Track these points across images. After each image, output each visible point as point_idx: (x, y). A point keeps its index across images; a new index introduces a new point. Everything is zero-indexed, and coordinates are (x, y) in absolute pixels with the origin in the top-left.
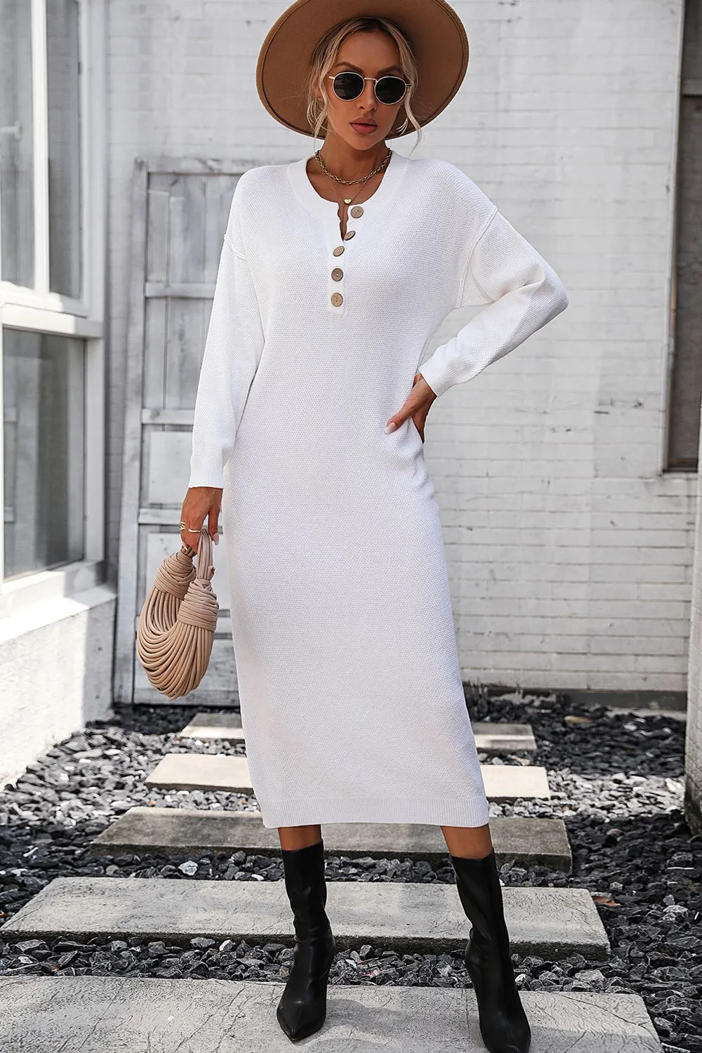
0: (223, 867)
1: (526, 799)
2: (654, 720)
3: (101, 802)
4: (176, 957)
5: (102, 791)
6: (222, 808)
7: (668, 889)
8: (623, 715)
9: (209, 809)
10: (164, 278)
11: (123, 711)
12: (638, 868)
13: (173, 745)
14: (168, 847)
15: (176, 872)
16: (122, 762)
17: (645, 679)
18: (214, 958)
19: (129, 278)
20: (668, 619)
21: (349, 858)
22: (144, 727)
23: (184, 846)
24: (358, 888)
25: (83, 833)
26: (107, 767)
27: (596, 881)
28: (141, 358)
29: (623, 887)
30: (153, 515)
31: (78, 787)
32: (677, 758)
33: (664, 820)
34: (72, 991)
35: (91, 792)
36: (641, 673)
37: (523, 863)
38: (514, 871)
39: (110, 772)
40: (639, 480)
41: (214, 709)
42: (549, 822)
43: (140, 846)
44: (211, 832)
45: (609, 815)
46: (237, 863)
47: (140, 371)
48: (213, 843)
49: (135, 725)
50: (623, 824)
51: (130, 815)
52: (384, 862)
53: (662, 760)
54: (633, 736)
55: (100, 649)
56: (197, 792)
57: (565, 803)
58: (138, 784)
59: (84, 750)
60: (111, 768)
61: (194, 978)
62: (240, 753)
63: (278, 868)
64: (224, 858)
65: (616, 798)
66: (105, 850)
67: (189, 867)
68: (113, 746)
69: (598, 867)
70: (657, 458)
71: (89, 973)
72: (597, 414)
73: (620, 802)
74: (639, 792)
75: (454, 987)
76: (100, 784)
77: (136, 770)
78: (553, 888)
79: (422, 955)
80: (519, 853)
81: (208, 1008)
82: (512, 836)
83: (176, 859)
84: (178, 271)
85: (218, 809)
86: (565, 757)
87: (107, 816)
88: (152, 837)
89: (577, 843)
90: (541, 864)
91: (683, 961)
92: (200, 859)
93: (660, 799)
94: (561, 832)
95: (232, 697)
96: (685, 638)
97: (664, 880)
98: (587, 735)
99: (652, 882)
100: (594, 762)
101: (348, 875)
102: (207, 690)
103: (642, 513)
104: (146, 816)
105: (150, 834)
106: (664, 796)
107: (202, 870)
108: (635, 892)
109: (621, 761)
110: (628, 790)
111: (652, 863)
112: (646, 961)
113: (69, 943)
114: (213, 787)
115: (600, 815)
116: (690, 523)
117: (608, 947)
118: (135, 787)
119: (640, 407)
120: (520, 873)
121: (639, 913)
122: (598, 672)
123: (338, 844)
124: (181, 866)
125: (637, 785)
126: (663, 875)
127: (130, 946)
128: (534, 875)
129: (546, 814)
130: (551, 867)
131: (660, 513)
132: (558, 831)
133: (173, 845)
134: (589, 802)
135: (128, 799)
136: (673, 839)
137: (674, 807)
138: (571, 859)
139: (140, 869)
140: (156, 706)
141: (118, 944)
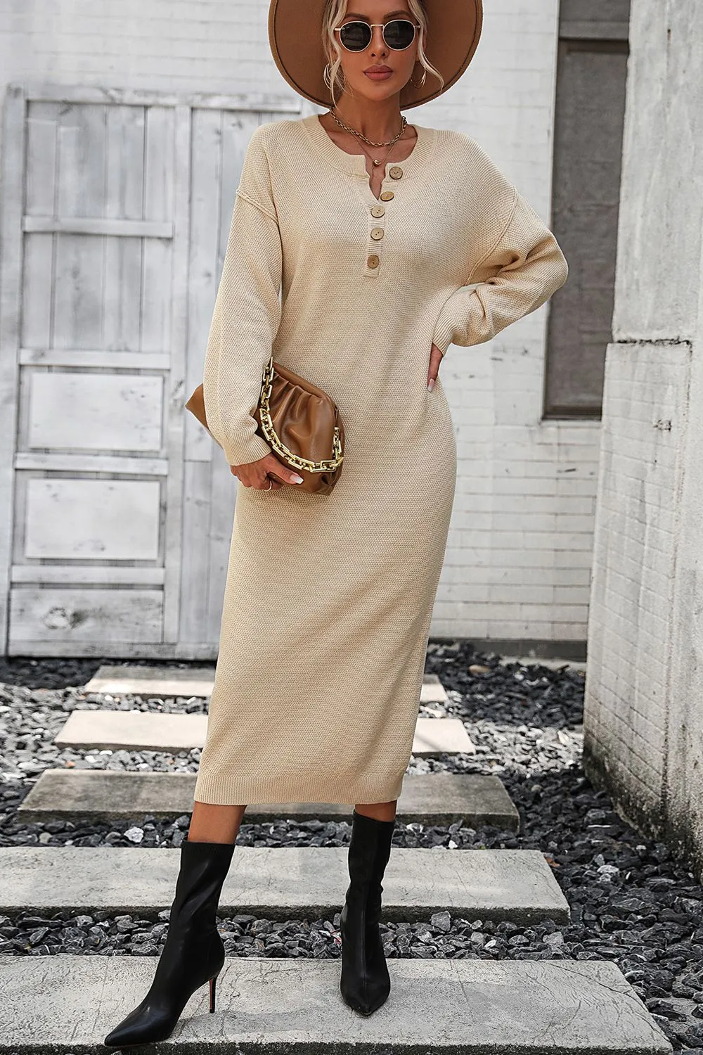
0: (168, 832)
1: (451, 754)
2: (535, 670)
3: (9, 764)
4: (147, 932)
6: (151, 769)
8: (512, 665)
9: (138, 770)
12: (565, 827)
13: (78, 701)
14: (109, 813)
15: (121, 839)
17: (526, 628)
20: (543, 568)
21: (295, 820)
23: (126, 811)
24: (316, 854)
25: (3, 798)
29: (558, 846)
32: (559, 709)
33: (568, 775)
34: (61, 971)
36: (523, 621)
37: (470, 823)
38: (463, 831)
40: (525, 428)
41: (117, 661)
42: (485, 779)
43: (72, 812)
44: (149, 796)
45: (529, 770)
46: (182, 828)
48: (155, 808)
50: (540, 780)
51: (48, 778)
52: (331, 824)
53: (548, 711)
54: (522, 686)
56: (123, 752)
57: (491, 757)
58: (42, 744)
62: (154, 708)
64: (167, 824)
65: (528, 751)
66: (34, 817)
67: (135, 833)
69: (535, 826)
71: (63, 950)
73: (533, 757)
74: (543, 746)
75: (435, 957)
78: (506, 850)
79: (395, 923)
80: (466, 813)
82: (453, 795)
83: (120, 825)
85: (147, 770)
87: (19, 779)
88: (86, 802)
89: (516, 800)
90: (488, 824)
91: (631, 923)
92: (144, 825)
93: (560, 753)
94: (501, 789)
95: (137, 648)
96: (555, 586)
97: (587, 838)
98: (489, 684)
99: (576, 840)
100: (501, 714)
101: (297, 839)
102: (110, 642)
103: (526, 461)
104: (67, 778)
105: (83, 798)
106: (560, 750)
107: (148, 837)
108: (566, 851)
109: (520, 712)
110: (534, 743)
111: (572, 820)
112: (600, 924)
113: (34, 919)
114: (138, 746)
115: (521, 770)
116: (559, 471)
117: (569, 911)
118: (40, 747)
119: (526, 355)
120: (471, 834)
121: (577, 874)
122: (495, 621)
123: (283, 806)
124: (127, 832)
125: (538, 738)
126: (583, 834)
127: (96, 921)
128: (484, 836)
129: (476, 770)
130: (499, 826)
131: (538, 461)
132: (498, 789)
133: (115, 811)
134: (509, 756)
135: (35, 760)
136: (582, 796)
137: (571, 762)
138: (519, 818)
139: (79, 836)
140: (39, 659)
141: (84, 919)
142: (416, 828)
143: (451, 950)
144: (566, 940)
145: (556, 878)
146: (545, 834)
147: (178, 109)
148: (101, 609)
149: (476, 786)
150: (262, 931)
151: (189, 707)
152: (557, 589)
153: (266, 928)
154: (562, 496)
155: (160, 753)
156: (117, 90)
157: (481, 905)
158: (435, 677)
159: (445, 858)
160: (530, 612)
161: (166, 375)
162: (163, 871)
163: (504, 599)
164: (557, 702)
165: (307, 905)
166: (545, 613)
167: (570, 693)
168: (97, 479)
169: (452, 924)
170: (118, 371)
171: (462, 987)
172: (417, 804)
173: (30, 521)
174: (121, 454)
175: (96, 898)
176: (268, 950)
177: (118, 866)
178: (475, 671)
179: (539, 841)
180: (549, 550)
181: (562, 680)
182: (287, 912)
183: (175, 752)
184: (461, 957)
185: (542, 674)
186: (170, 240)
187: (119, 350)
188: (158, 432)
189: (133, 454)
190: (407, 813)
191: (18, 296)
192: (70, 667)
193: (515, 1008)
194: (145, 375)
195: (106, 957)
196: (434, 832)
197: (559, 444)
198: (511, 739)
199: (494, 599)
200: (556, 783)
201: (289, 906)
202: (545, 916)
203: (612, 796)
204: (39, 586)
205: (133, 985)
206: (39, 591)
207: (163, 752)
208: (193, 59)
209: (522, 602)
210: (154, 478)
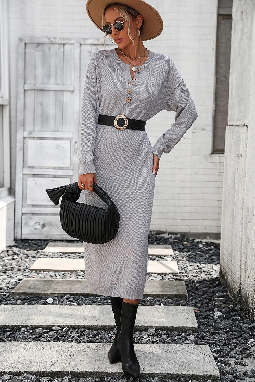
0: (62, 300)
1: (170, 273)
2: (208, 243)
3: (14, 276)
4: (47, 334)
5: (13, 272)
6: (61, 278)
7: (215, 306)
8: (199, 242)
9: (56, 278)
10: (33, 82)
11: (18, 242)
12: (205, 299)
13: (41, 255)
14: (42, 293)
15: (45, 302)
18: (61, 334)
20: (212, 207)
22: (27, 248)
25: (9, 288)
26: (14, 263)
27: (194, 304)
29: (201, 305)
30: (29, 171)
31: (5, 271)
32: (216, 257)
33: (213, 280)
34: (10, 347)
35: (9, 273)
36: (204, 226)
37: (170, 297)
38: (167, 300)
39: (15, 265)
40: (203, 157)
41: (55, 241)
43: (29, 293)
44: (57, 287)
45: (196, 279)
46: (67, 299)
47: (23, 117)
48: (58, 291)
49: (22, 247)
50: (200, 282)
51: (25, 280)
53: (211, 258)
54: (202, 249)
55: (10, 219)
56: (51, 272)
57: (184, 275)
58: (26, 269)
59: (6, 257)
60: (16, 263)
61: (54, 342)
62: (67, 257)
63: (82, 300)
64: (62, 297)
65: (198, 272)
67: (50, 300)
68: (16, 255)
69: (194, 298)
70: (209, 149)
71: (15, 340)
72: (193, 133)
73: (199, 274)
74: (205, 270)
75: (148, 343)
76: (12, 270)
77: (24, 264)
78: (181, 307)
80: (169, 294)
81: (60, 352)
83: (45, 298)
84: (39, 80)
85: (59, 278)
87: (16, 282)
88: (34, 289)
89: (189, 289)
90: (176, 297)
91: (221, 332)
92: (54, 297)
93: (211, 273)
94: (184, 286)
96: (218, 213)
97: (214, 303)
98: (190, 249)
99: (210, 303)
100: (192, 259)
101: (108, 303)
102: (53, 234)
103: (204, 169)
104: (30, 281)
107: (55, 302)
108: (204, 307)
109: (199, 258)
110: (201, 269)
111: (210, 297)
112: (209, 332)
113: (7, 329)
114: (58, 270)
115: (194, 279)
116: (220, 173)
117: (198, 328)
118: (25, 270)
119: (204, 130)
120: (169, 301)
121: (206, 315)
122: (192, 226)
124: (47, 300)
125: (204, 268)
126: (213, 301)
127: (27, 330)
128: (174, 301)
129: (178, 279)
130: (180, 298)
131: (210, 169)
133: (44, 293)
134: (191, 274)
135: (22, 275)
136: (216, 288)
137: (216, 276)
138: (188, 295)
139: (29, 301)
140: (32, 240)
141: (23, 329)
142: (150, 299)
143: (154, 341)
144: (195, 338)
145: (196, 316)
146: (197, 301)
147: (75, 45)
148: (50, 223)
149: (175, 284)
150: (88, 334)
151: (80, 257)
156: (53, 38)
157: (167, 325)
158: (170, 246)
159: (157, 309)
160: (207, 223)
161: (71, 139)
162: (56, 313)
163: (195, 218)
164: (216, 255)
165: (104, 325)
166: (214, 223)
168: (48, 177)
169: (155, 332)
170: (55, 139)
173: (28, 192)
174: (56, 168)
176: (89, 340)
177: (41, 311)
178: (185, 244)
180: (215, 200)
182: (98, 327)
183: (72, 272)
184: (157, 343)
185: (212, 245)
186: (73, 91)
187: (55, 131)
188: (70, 160)
189: (61, 168)
191: (23, 112)
192: (41, 243)
194: (65, 140)
195: (27, 342)
196: (156, 300)
197: (220, 163)
198: (193, 268)
199: (192, 218)
200: (207, 283)
202: (189, 329)
203: (227, 288)
204: (31, 214)
205: (36, 352)
206: (31, 216)
207: (67, 272)
208: (81, 26)
209: (203, 219)
210: (68, 177)
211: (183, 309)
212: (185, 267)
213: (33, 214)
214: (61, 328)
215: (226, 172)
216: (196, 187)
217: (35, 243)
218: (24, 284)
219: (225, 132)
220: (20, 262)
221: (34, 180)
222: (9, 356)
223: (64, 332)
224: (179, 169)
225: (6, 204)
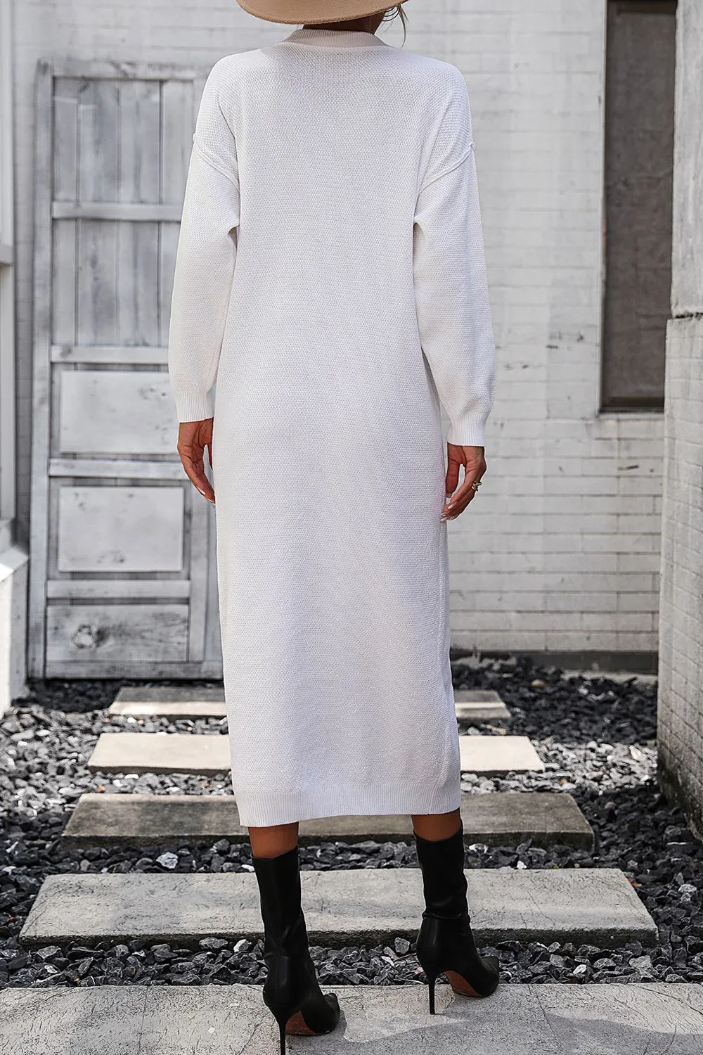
0: (206, 857)
1: (518, 772)
2: (599, 683)
3: (51, 789)
4: (188, 961)
5: (47, 777)
6: (183, 792)
8: (575, 679)
9: (168, 793)
10: (73, 197)
11: (30, 685)
12: (645, 845)
13: (104, 724)
14: (139, 837)
15: (153, 865)
16: (53, 744)
18: (231, 960)
19: (34, 196)
20: (605, 573)
21: (346, 843)
22: (63, 705)
23: (157, 835)
24: (373, 877)
25: (48, 825)
26: (43, 750)
28: (48, 288)
29: (638, 865)
30: (66, 466)
33: (645, 791)
34: (106, 1003)
35: (38, 779)
36: (585, 631)
37: (540, 842)
38: (532, 851)
39: (47, 755)
40: (582, 422)
41: (138, 682)
42: (556, 797)
43: (106, 837)
44: (182, 820)
45: (601, 787)
46: (221, 853)
47: (48, 302)
48: (189, 831)
49: (52, 702)
50: (614, 796)
51: (84, 803)
52: (388, 845)
53: (617, 726)
54: (587, 701)
55: (19, 617)
56: (150, 775)
57: (561, 775)
58: (77, 768)
59: (18, 732)
60: (46, 751)
62: (183, 730)
64: (204, 848)
65: (599, 767)
66: (74, 843)
67: (167, 859)
68: (41, 727)
69: (611, 845)
70: (593, 399)
72: (549, 349)
73: (605, 773)
74: (614, 761)
76: (43, 770)
80: (536, 831)
81: (250, 1017)
82: (521, 813)
83: (151, 851)
84: (89, 191)
85: (177, 793)
86: (543, 724)
87: (60, 805)
88: (117, 827)
90: (560, 842)
92: (178, 850)
93: (633, 769)
94: (574, 807)
95: (160, 668)
96: (618, 593)
97: (667, 856)
99: (658, 859)
100: (568, 730)
101: (350, 862)
102: (130, 662)
103: (583, 458)
105: (114, 823)
106: (634, 765)
107: (183, 863)
108: (648, 871)
109: (587, 727)
110: (604, 759)
111: (652, 838)
112: (685, 946)
113: (80, 949)
114: (167, 769)
115: (593, 787)
116: (620, 469)
117: (657, 931)
118: (76, 771)
119: (581, 341)
120: (541, 854)
121: (661, 894)
122: (553, 631)
123: (329, 829)
124: (159, 857)
125: (609, 754)
126: (663, 852)
127: (131, 951)
128: (555, 855)
129: (545, 788)
130: (572, 845)
131: (597, 458)
132: (570, 806)
133: (145, 835)
134: (580, 773)
136: (659, 812)
137: (647, 777)
138: (594, 836)
139: (111, 863)
140: (71, 681)
141: (121, 949)
142: (480, 848)
143: (527, 976)
144: (654, 964)
145: (640, 897)
146: (624, 853)
148: (121, 626)
149: (547, 804)
152: (622, 595)
153: (320, 955)
154: (624, 496)
155: (193, 776)
156: (129, 64)
157: (559, 926)
158: (495, 694)
159: (514, 878)
160: (592, 621)
162: (203, 896)
163: (562, 608)
164: (626, 716)
165: (365, 929)
166: (607, 622)
167: (640, 707)
168: (116, 486)
169: (527, 948)
170: (136, 367)
171: (544, 1013)
172: (481, 823)
174: (141, 457)
175: (131, 926)
176: (324, 977)
177: (152, 892)
178: (537, 686)
179: (617, 860)
180: (611, 553)
181: (630, 693)
182: (343, 937)
183: (210, 774)
184: (540, 982)
185: (608, 688)
187: (137, 345)
190: (470, 833)
192: (96, 689)
193: (605, 1034)
195: (144, 987)
196: (500, 853)
198: (580, 756)
199: (551, 608)
200: (632, 800)
201: (345, 931)
202: (630, 937)
203: (685, 812)
204: (68, 602)
205: (177, 1017)
206: (69, 607)
207: (197, 775)
208: (211, 30)
209: (583, 610)
210: (177, 483)
211: (595, 876)
212: (556, 752)
213: (75, 601)
214: (227, 943)
215: (672, 458)
216: (560, 514)
217: (80, 688)
218: (86, 811)
219: (665, 339)
220: (57, 747)
221: (77, 495)
222: (111, 1031)
223: (240, 956)
224: (507, 458)
225: (11, 571)
